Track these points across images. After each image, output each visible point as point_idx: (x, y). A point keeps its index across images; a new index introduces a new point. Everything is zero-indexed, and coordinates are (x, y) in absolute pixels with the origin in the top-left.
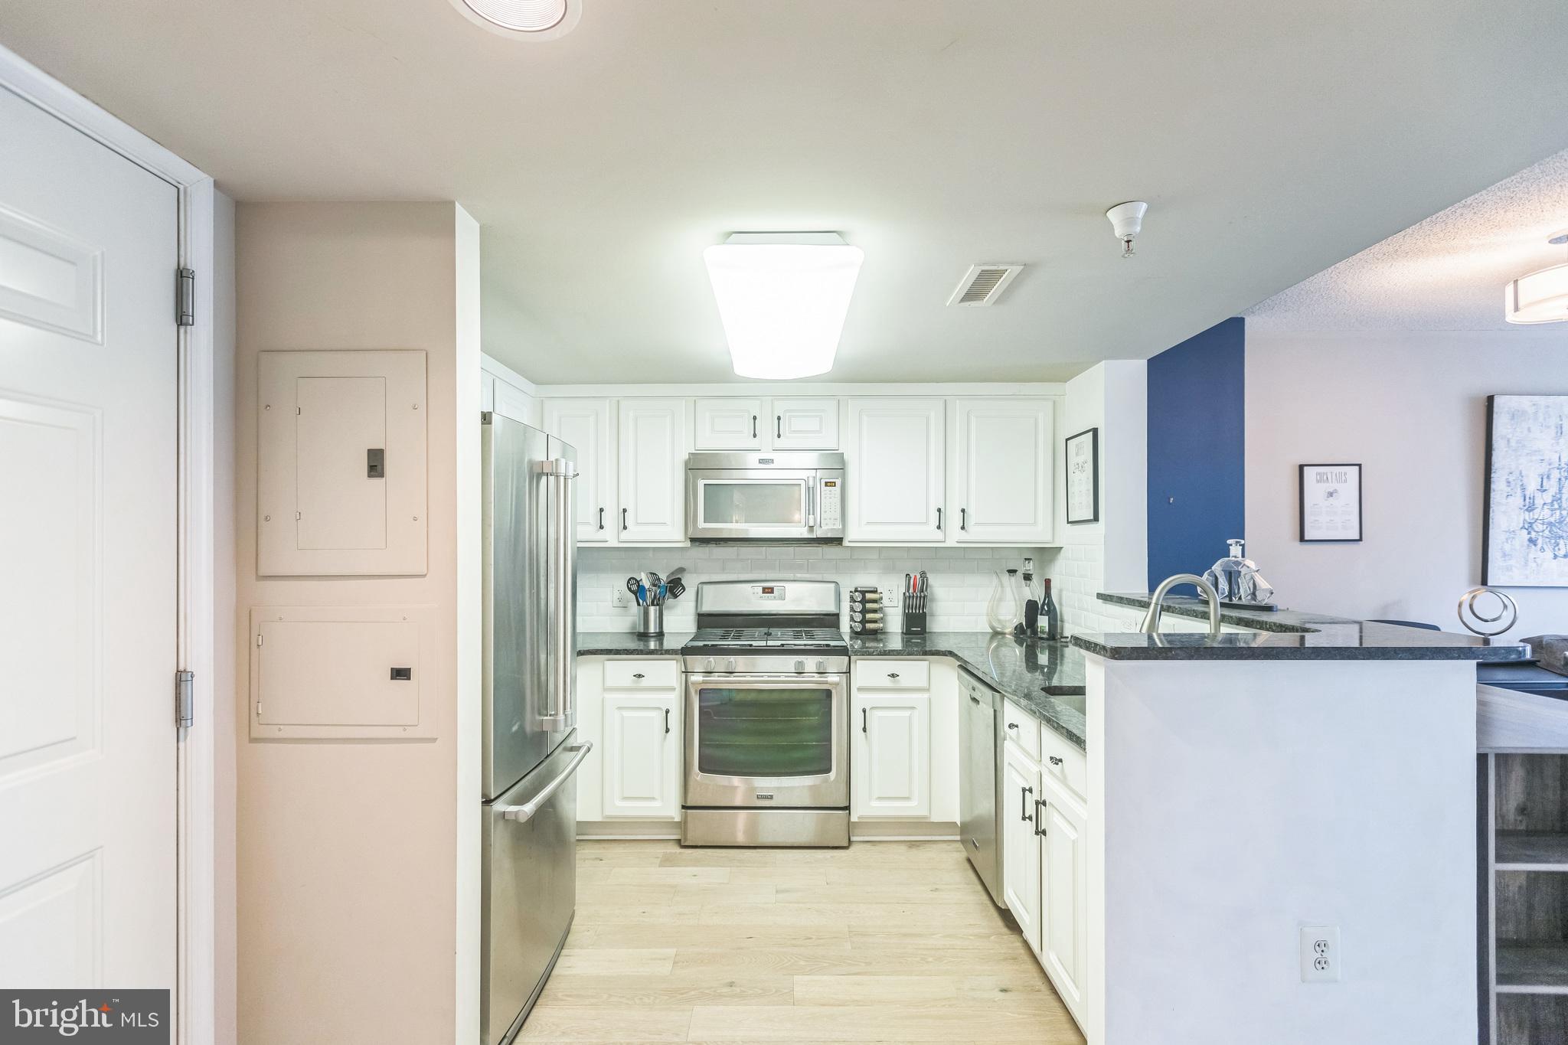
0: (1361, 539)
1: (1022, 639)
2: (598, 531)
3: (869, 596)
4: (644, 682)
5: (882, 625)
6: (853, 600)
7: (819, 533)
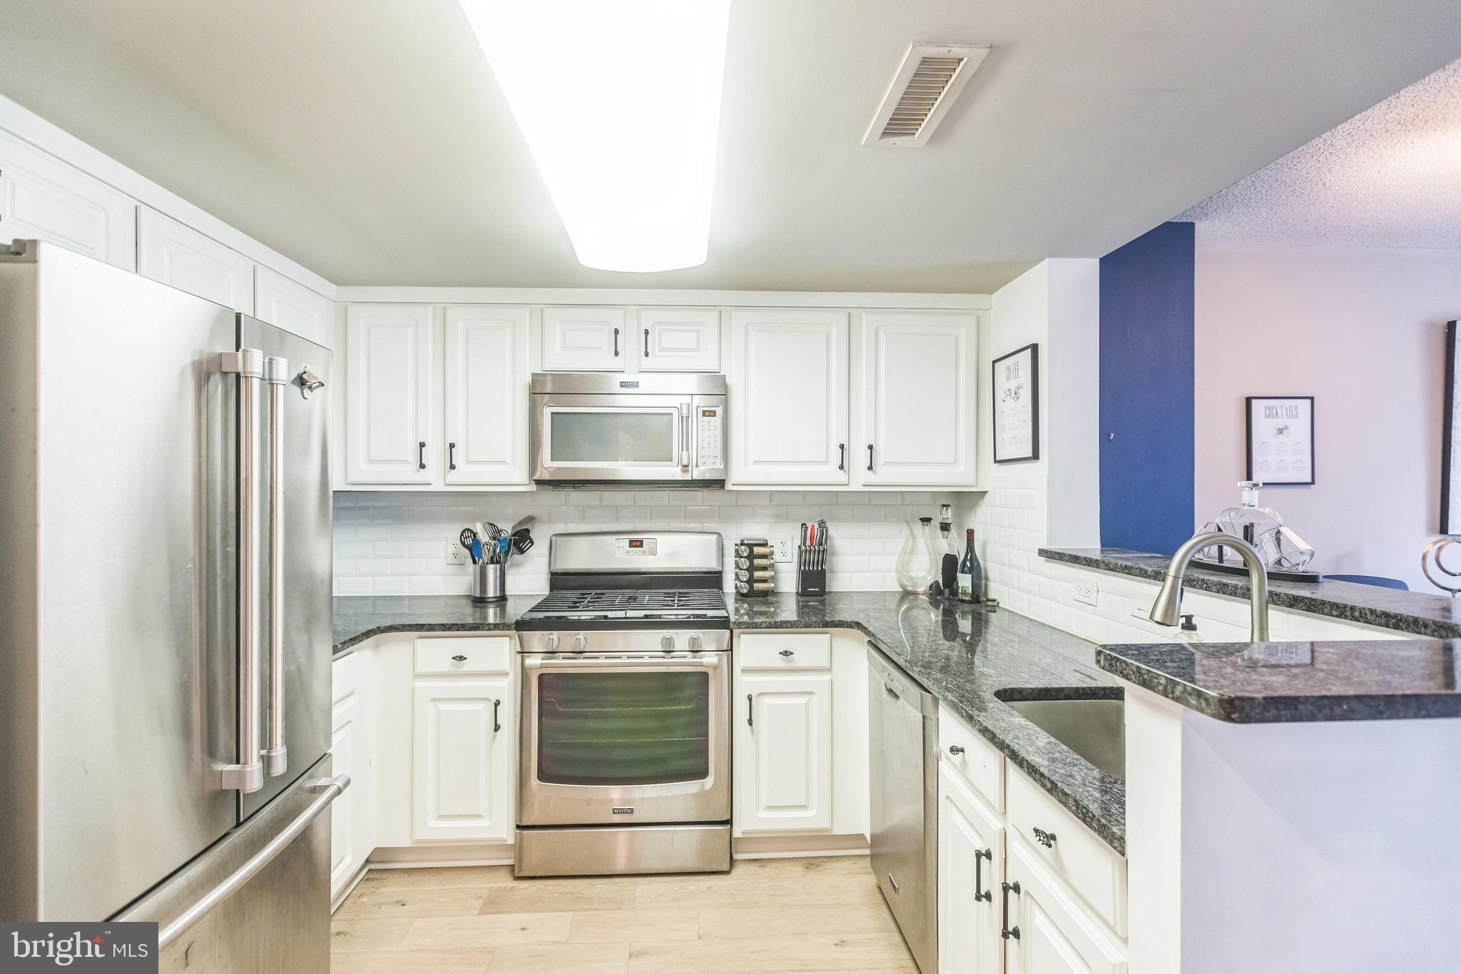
0: (1313, 483)
1: (938, 601)
2: (418, 471)
3: (757, 550)
4: (467, 666)
5: (772, 585)
6: (738, 555)
7: (697, 474)
